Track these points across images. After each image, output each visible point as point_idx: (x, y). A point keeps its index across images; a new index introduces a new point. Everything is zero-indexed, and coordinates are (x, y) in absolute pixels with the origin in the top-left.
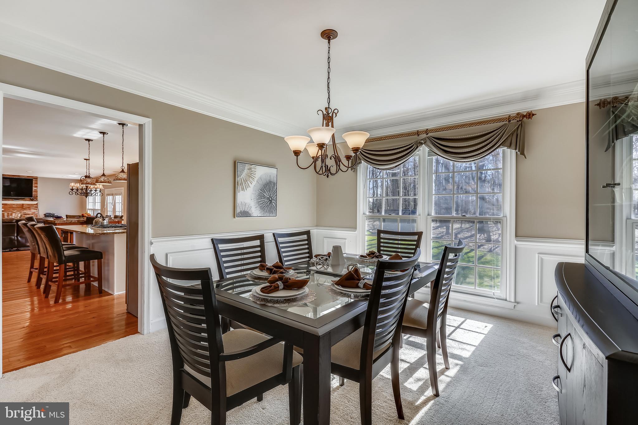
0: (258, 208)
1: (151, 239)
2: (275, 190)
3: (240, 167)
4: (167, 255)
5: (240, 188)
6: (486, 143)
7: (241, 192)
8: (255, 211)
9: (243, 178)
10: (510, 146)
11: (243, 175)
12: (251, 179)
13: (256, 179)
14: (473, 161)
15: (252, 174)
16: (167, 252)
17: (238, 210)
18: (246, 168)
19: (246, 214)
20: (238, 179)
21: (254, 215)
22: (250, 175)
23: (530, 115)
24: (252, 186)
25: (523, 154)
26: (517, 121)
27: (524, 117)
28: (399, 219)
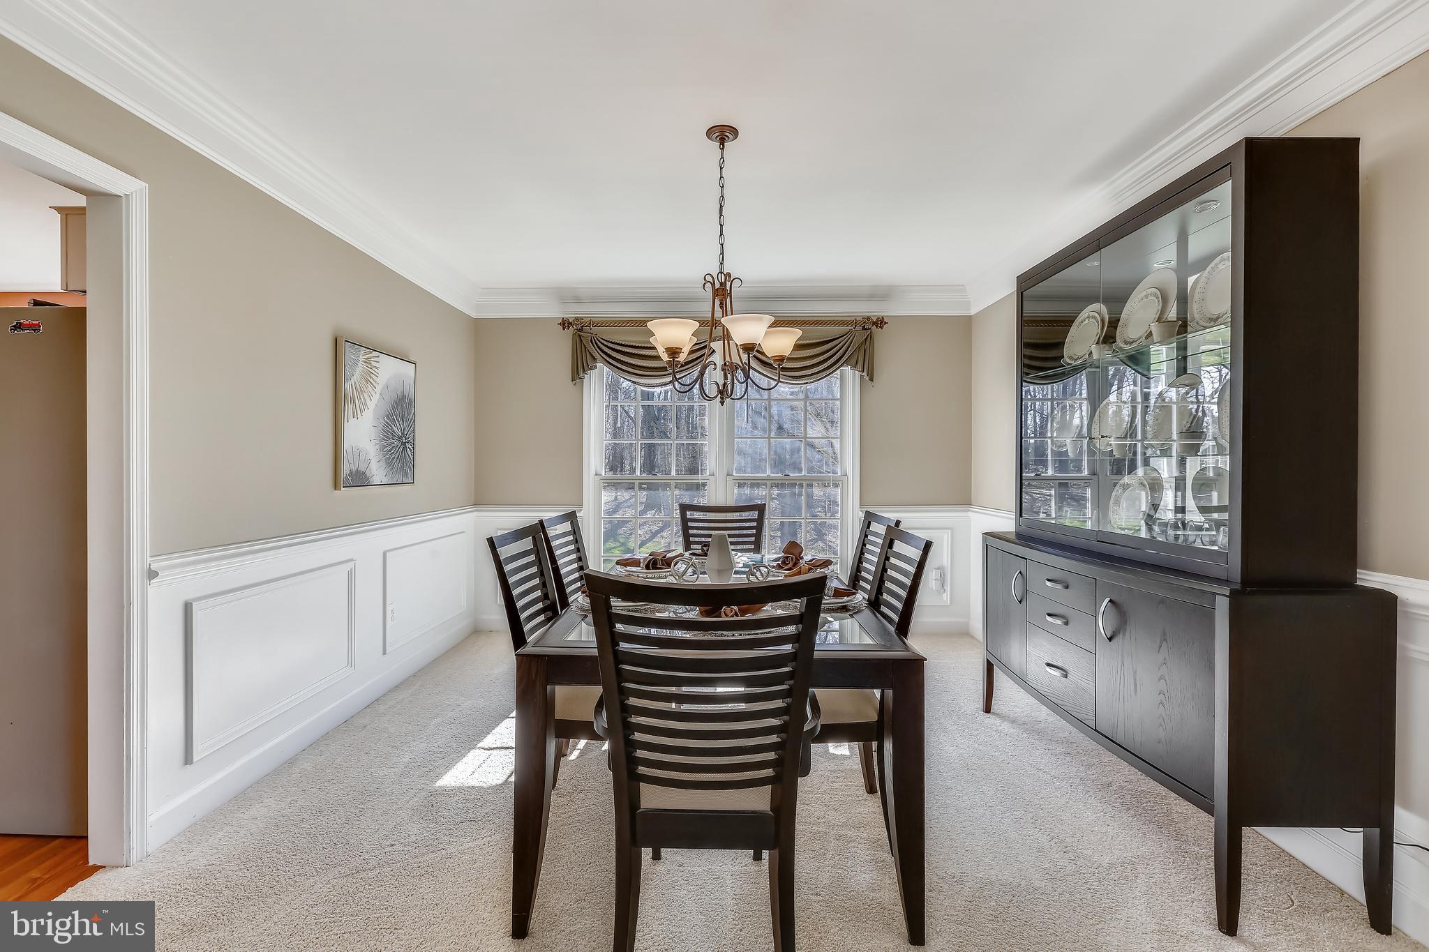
0: (383, 464)
1: (149, 559)
2: (412, 419)
3: (349, 353)
4: (188, 608)
5: (348, 410)
6: (822, 358)
7: (353, 420)
8: (377, 472)
9: (355, 383)
10: (854, 367)
11: (354, 376)
12: (370, 389)
13: (378, 390)
14: (805, 383)
15: (372, 375)
16: (189, 596)
17: (346, 470)
18: (362, 358)
19: (360, 480)
20: (346, 387)
21: (376, 480)
22: (369, 378)
23: (880, 323)
24: (372, 405)
25: (871, 379)
26: (864, 328)
27: (874, 323)
28: (673, 483)
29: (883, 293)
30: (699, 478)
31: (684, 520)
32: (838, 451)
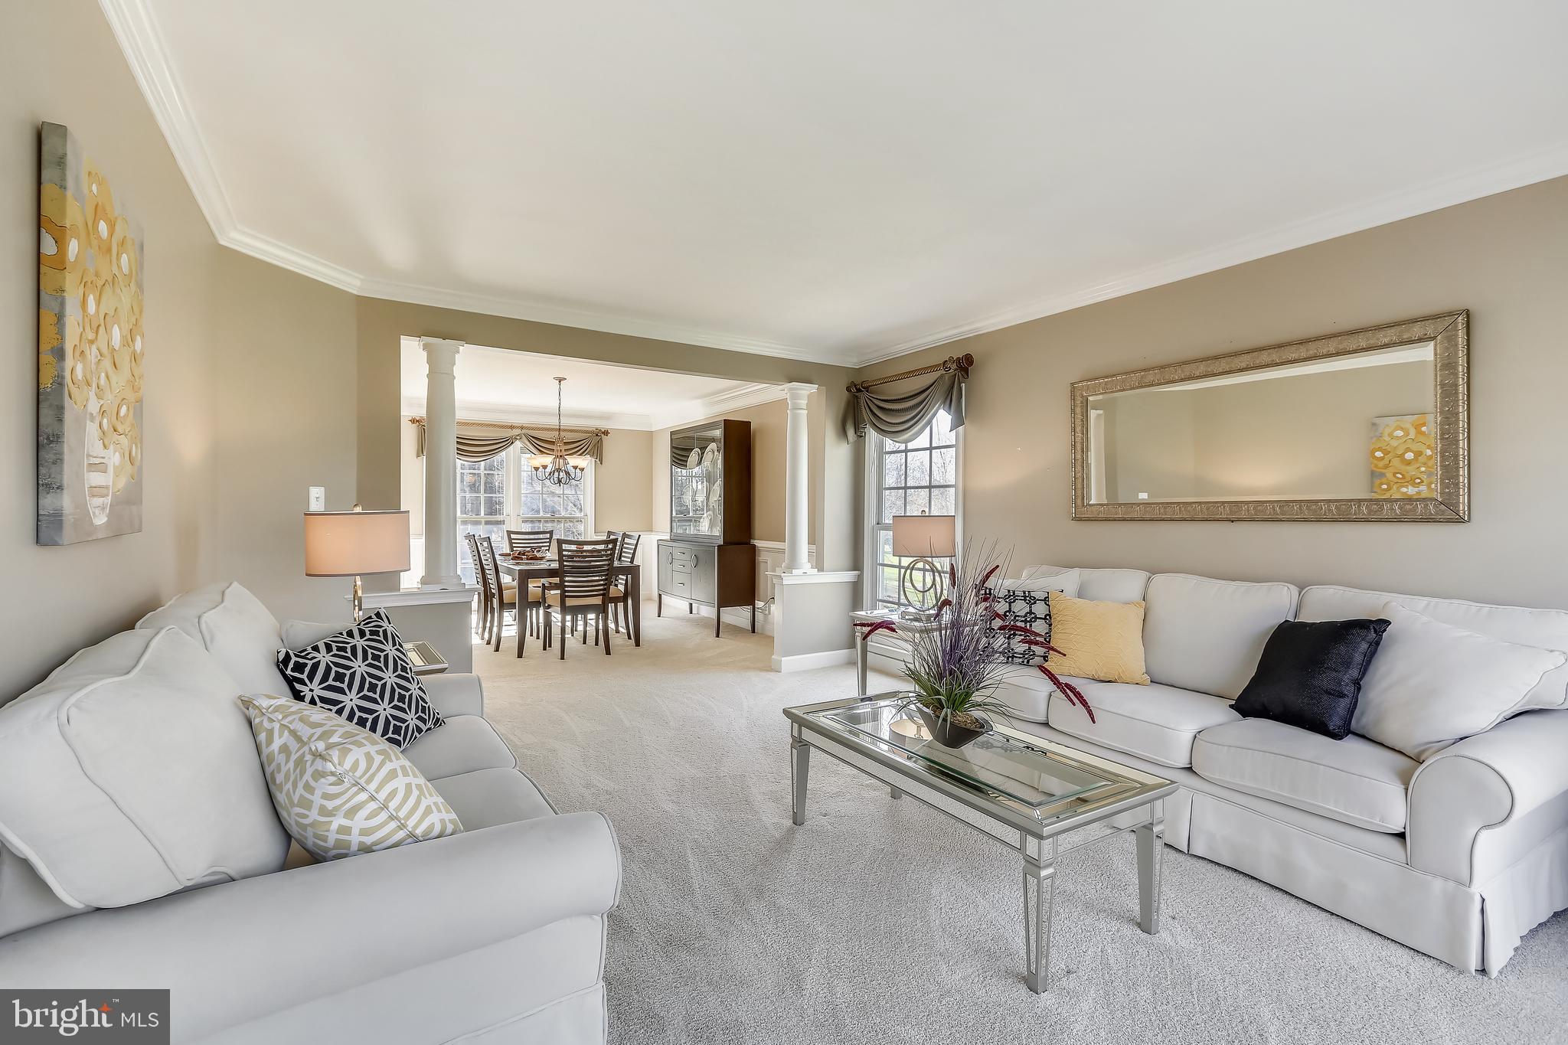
10: (592, 456)
23: (606, 433)
25: (601, 463)
26: (597, 435)
27: (603, 433)
28: (483, 520)
29: (608, 417)
30: (499, 518)
31: (510, 539)
32: (582, 502)
